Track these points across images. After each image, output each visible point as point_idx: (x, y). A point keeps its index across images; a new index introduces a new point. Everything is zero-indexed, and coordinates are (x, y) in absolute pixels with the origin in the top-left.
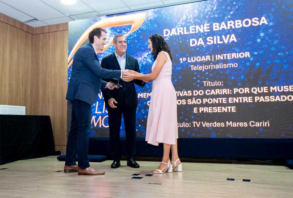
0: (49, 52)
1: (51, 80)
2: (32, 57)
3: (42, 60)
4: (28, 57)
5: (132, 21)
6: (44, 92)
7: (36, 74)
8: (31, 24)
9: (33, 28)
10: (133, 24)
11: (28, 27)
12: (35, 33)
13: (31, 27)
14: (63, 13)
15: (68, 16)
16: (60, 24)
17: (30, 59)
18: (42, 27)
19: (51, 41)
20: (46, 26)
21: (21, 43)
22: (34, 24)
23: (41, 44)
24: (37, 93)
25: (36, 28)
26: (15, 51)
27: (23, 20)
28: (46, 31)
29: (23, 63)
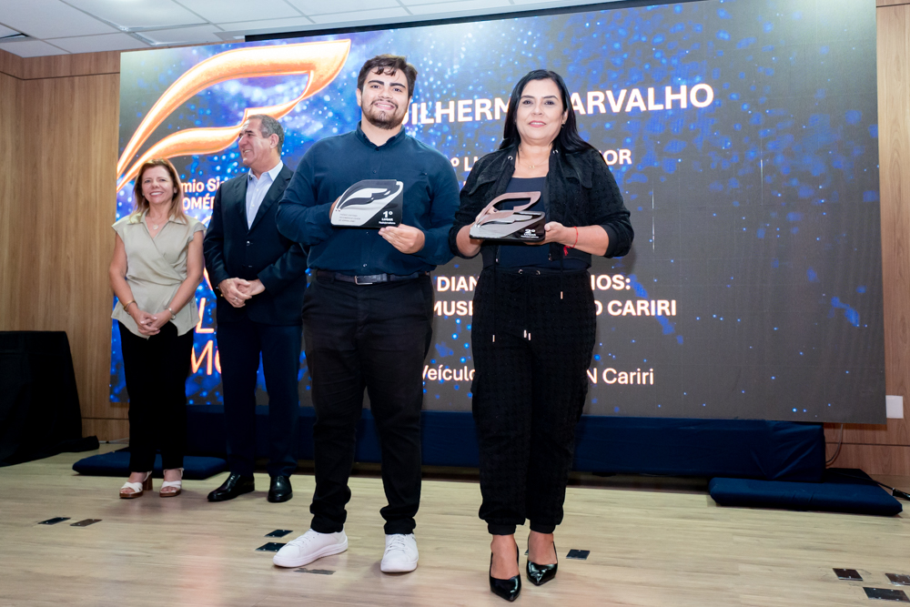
1: (76, 222)
2: (18, 148)
3: (49, 159)
5: (310, 64)
6: (55, 258)
7: (29, 199)
8: (12, 48)
9: (22, 60)
10: (312, 72)
11: (4, 55)
12: (26, 76)
13: (14, 56)
14: (109, 24)
15: (128, 33)
17: (9, 154)
18: (49, 57)
19: (77, 104)
23: (46, 109)
24: (33, 261)
25: (31, 59)
28: (63, 70)
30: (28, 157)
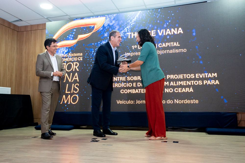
0: (31, 45)
1: (32, 67)
2: (17, 49)
3: (25, 52)
4: (14, 49)
5: (95, 23)
7: (20, 62)
8: (17, 24)
9: (19, 27)
10: (96, 25)
11: (15, 25)
12: (20, 31)
13: (17, 26)
14: (42, 16)
15: (46, 19)
16: (40, 24)
17: (15, 50)
18: (26, 26)
19: (32, 37)
20: (28, 25)
21: (8, 38)
22: (19, 24)
23: (24, 39)
25: (21, 27)
26: (3, 45)
27: (10, 21)
28: (29, 29)
29: (9, 54)
30: (20, 51)
